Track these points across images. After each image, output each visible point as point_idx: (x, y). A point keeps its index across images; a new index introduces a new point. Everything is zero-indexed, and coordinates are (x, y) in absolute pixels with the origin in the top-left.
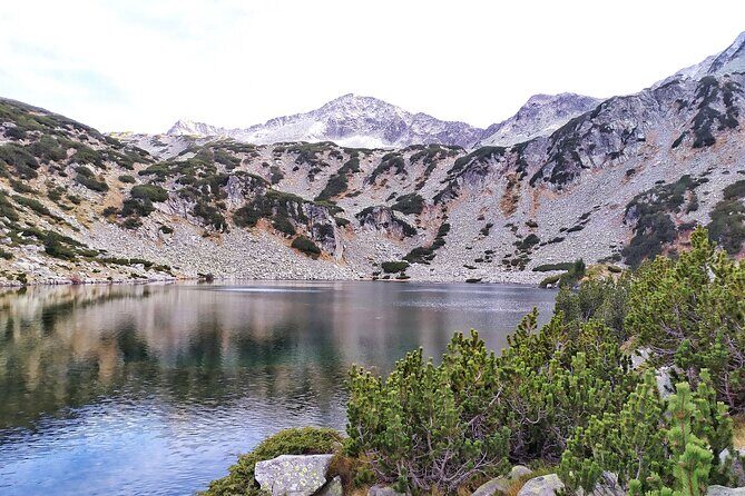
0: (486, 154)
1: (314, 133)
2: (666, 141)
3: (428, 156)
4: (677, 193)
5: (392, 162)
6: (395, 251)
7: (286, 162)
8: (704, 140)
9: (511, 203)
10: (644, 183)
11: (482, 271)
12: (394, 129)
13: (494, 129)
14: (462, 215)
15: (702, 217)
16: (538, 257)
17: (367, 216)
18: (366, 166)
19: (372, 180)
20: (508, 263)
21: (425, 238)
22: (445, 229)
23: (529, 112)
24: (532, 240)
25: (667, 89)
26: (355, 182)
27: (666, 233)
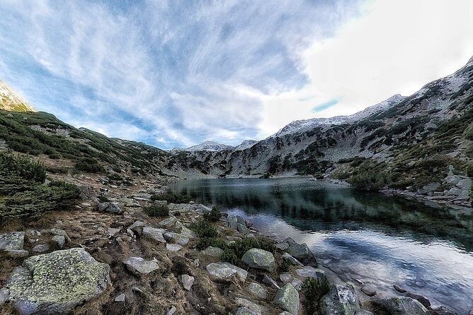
0: (238, 152)
1: (201, 149)
2: (272, 148)
3: (226, 152)
4: (277, 158)
5: (219, 154)
6: (222, 173)
7: (196, 155)
8: (279, 148)
9: (244, 162)
10: (270, 157)
11: (241, 176)
12: (217, 147)
13: (237, 147)
14: (235, 164)
15: (282, 163)
16: (252, 172)
17: (215, 165)
18: (214, 155)
19: (215, 158)
20: (247, 174)
21: (228, 169)
22: (232, 167)
23: (244, 143)
24: (250, 169)
25: (270, 139)
26: (212, 158)
27: (276, 166)
